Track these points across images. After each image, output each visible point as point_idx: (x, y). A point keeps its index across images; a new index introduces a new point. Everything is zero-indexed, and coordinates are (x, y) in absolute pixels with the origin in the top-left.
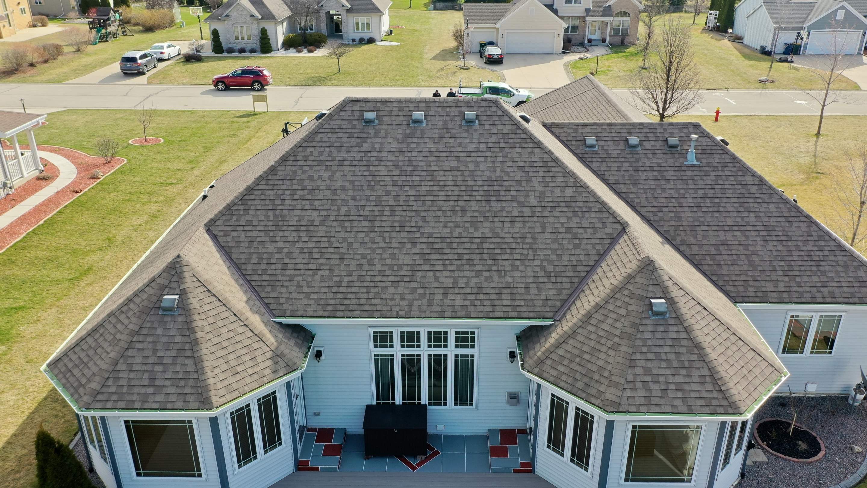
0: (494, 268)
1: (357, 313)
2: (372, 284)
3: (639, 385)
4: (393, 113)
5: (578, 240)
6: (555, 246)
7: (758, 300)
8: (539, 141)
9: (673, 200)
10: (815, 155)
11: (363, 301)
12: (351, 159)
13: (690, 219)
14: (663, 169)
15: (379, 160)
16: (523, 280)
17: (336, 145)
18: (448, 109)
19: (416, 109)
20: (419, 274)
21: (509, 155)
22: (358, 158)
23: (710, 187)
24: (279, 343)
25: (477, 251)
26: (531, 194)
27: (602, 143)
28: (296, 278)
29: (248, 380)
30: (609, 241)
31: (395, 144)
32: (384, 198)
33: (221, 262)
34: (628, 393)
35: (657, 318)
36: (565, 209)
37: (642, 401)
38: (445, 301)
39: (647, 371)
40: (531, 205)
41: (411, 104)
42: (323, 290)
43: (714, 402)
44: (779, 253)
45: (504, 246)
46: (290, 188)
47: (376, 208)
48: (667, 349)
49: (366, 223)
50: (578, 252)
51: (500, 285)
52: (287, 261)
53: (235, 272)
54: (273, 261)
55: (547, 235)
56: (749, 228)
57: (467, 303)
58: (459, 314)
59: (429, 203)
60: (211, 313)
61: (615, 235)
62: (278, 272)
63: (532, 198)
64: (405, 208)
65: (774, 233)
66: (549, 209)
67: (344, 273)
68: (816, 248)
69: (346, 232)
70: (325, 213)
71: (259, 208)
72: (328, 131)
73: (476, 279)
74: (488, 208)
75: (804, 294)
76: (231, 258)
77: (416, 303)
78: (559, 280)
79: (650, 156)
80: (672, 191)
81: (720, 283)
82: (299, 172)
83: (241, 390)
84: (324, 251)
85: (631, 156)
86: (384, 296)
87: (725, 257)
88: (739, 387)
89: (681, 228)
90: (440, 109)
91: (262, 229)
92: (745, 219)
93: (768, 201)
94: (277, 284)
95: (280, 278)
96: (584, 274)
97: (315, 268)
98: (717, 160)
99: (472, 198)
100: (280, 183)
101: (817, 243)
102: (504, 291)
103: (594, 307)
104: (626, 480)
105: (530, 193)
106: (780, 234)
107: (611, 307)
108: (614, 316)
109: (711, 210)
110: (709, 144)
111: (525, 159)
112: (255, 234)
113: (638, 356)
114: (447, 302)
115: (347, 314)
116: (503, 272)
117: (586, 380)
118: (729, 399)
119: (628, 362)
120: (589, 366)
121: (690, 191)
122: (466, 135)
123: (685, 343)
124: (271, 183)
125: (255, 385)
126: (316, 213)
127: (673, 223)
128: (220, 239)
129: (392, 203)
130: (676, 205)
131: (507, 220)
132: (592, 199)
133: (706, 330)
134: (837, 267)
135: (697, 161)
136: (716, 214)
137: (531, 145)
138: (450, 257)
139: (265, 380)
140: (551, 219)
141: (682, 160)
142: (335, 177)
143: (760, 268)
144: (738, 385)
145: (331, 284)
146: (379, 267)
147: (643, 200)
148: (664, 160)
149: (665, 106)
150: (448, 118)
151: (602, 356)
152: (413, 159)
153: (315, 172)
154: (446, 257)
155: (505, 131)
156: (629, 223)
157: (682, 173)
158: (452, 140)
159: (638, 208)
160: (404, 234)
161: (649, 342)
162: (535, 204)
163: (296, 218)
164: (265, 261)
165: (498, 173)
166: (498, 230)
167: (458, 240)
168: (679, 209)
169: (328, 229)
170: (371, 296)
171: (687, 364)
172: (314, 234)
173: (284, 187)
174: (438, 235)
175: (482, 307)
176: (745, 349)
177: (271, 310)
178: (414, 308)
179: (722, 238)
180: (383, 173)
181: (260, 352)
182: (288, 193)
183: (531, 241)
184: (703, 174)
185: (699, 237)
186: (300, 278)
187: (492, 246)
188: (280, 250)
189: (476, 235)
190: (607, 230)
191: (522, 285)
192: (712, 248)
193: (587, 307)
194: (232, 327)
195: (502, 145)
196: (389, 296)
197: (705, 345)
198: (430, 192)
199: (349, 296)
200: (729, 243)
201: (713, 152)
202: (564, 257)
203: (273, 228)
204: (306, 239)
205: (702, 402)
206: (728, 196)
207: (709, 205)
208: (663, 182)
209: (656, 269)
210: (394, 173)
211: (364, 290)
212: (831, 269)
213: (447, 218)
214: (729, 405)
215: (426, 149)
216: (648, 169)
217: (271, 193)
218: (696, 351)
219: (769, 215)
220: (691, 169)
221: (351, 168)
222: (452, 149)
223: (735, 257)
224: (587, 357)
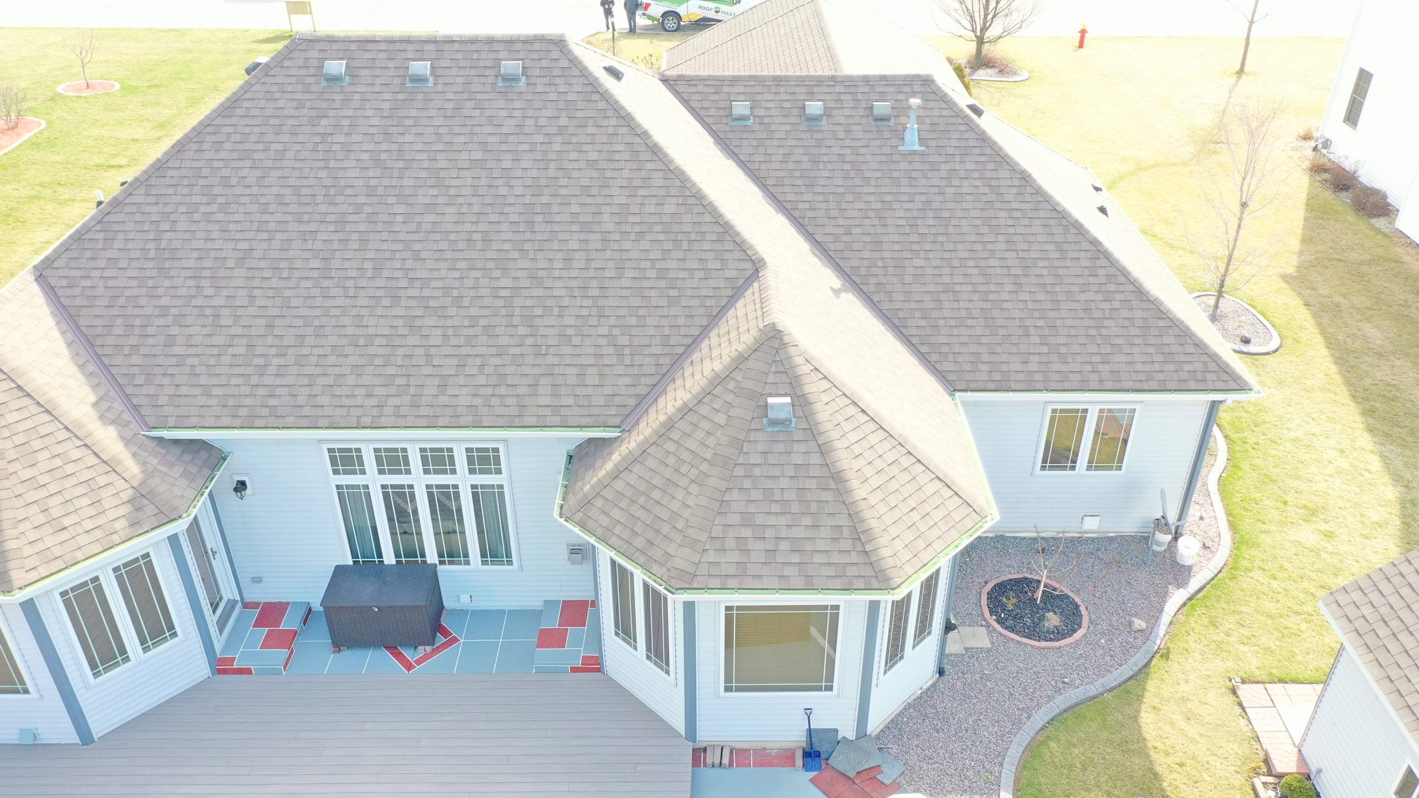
0: (529, 341)
1: (290, 420)
2: (319, 371)
3: (730, 543)
4: (378, 63)
5: (676, 290)
6: (637, 302)
7: (992, 386)
8: (629, 114)
9: (871, 214)
10: (1224, 111)
11: (301, 400)
12: (298, 147)
13: (897, 247)
14: (859, 159)
15: (348, 150)
16: (576, 361)
17: (273, 121)
18: (475, 56)
19: (418, 55)
20: (401, 351)
21: (574, 140)
22: (310, 146)
23: (936, 190)
24: (148, 475)
25: (503, 312)
26: (604, 209)
27: (762, 112)
28: (190, 361)
29: (83, 540)
30: (729, 293)
31: (376, 121)
32: (351, 218)
33: (56, 334)
34: (711, 557)
35: (775, 429)
36: (661, 237)
37: (732, 570)
38: (441, 398)
39: (747, 520)
40: (603, 230)
41: (410, 47)
42: (234, 381)
43: (851, 571)
44: (1038, 306)
45: (549, 303)
46: (187, 199)
47: (336, 237)
48: (784, 483)
49: (315, 264)
50: (673, 311)
51: (537, 371)
52: (174, 330)
53: (82, 352)
54: (150, 331)
55: (625, 283)
56: (992, 262)
57: (478, 401)
58: (463, 421)
59: (429, 227)
60: (21, 427)
61: (740, 282)
62: (158, 350)
63: (606, 218)
64: (385, 236)
65: (1034, 271)
66: (633, 237)
67: (273, 351)
68: (1100, 297)
69: (281, 278)
70: (245, 245)
71: (131, 236)
72: (261, 95)
73: (497, 361)
74: (528, 236)
75: (1070, 375)
76: (78, 327)
77: (391, 401)
78: (637, 360)
79: (841, 135)
80: (872, 198)
81: (934, 358)
82: (205, 172)
83: (67, 558)
84: (240, 312)
85: (809, 135)
86: (337, 391)
87: (947, 313)
88: (898, 545)
89: (880, 264)
90: (459, 56)
91: (135, 273)
92: (989, 247)
93: (1030, 214)
94: (156, 370)
95: (161, 360)
96: (680, 350)
97: (222, 343)
98: (955, 143)
99: (502, 218)
100: (171, 191)
101: (1103, 288)
102: (543, 381)
103: (679, 410)
104: (728, 689)
105: (604, 207)
106: (1045, 272)
107: (704, 410)
108: (705, 425)
109: (933, 230)
110: (945, 113)
111: (599, 147)
112: (120, 283)
113: (735, 495)
114: (444, 400)
115: (273, 421)
116: (543, 348)
117: (650, 534)
118: (875, 565)
119: (717, 504)
120: (658, 510)
121: (902, 198)
122: (501, 104)
123: (815, 471)
124: (154, 192)
125: (97, 548)
126: (231, 245)
127: (866, 254)
128: (60, 292)
129: (362, 227)
130: (876, 222)
131: (559, 255)
132: (708, 218)
133: (857, 449)
134: (1131, 328)
135: (920, 145)
136: (941, 238)
137: (613, 122)
138: (456, 322)
139: (116, 538)
140: (634, 255)
141: (894, 142)
142: (267, 181)
143: (1002, 332)
144: (897, 541)
145: (248, 370)
146: (333, 340)
147: (822, 213)
148: (864, 143)
149: (985, 23)
150: (473, 72)
151: (680, 494)
152: (406, 147)
153: (234, 172)
154: (449, 322)
155: (570, 97)
156: (766, 260)
157: (893, 167)
158: (476, 113)
159: (810, 229)
160: (379, 283)
161: (757, 471)
162: (611, 227)
163: (195, 255)
164: (137, 331)
165: (551, 173)
166: (541, 274)
167: (472, 293)
168: (880, 230)
169: (250, 274)
170: (316, 390)
171: (814, 507)
172: (224, 283)
173: (177, 199)
174: (439, 284)
175: (502, 409)
176: (923, 478)
177: (142, 417)
178: (387, 411)
179: (946, 279)
180: (351, 173)
181: (111, 490)
182: (183, 209)
183: (596, 293)
184: (927, 167)
185: (908, 279)
186: (195, 361)
187: (529, 302)
188: (164, 311)
189: (503, 283)
190: (728, 274)
191: (574, 370)
192: (928, 297)
193: (671, 410)
194: (59, 449)
195: (563, 121)
196: (347, 391)
197: (850, 474)
198: (429, 207)
199: (278, 391)
200: (958, 288)
201: (949, 128)
202: (650, 321)
203: (154, 273)
204: (210, 292)
205: (831, 571)
206: (965, 205)
207: (931, 222)
208: (858, 182)
209: (783, 345)
210: (371, 173)
211: (306, 381)
212: (1120, 331)
213: (456, 253)
214: (874, 574)
215: (430, 130)
216: (835, 158)
217: (155, 209)
218: (832, 485)
219: (1031, 239)
220: (909, 158)
221: (298, 165)
222: (477, 130)
223: (963, 313)
224: (656, 495)
